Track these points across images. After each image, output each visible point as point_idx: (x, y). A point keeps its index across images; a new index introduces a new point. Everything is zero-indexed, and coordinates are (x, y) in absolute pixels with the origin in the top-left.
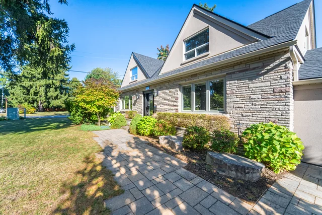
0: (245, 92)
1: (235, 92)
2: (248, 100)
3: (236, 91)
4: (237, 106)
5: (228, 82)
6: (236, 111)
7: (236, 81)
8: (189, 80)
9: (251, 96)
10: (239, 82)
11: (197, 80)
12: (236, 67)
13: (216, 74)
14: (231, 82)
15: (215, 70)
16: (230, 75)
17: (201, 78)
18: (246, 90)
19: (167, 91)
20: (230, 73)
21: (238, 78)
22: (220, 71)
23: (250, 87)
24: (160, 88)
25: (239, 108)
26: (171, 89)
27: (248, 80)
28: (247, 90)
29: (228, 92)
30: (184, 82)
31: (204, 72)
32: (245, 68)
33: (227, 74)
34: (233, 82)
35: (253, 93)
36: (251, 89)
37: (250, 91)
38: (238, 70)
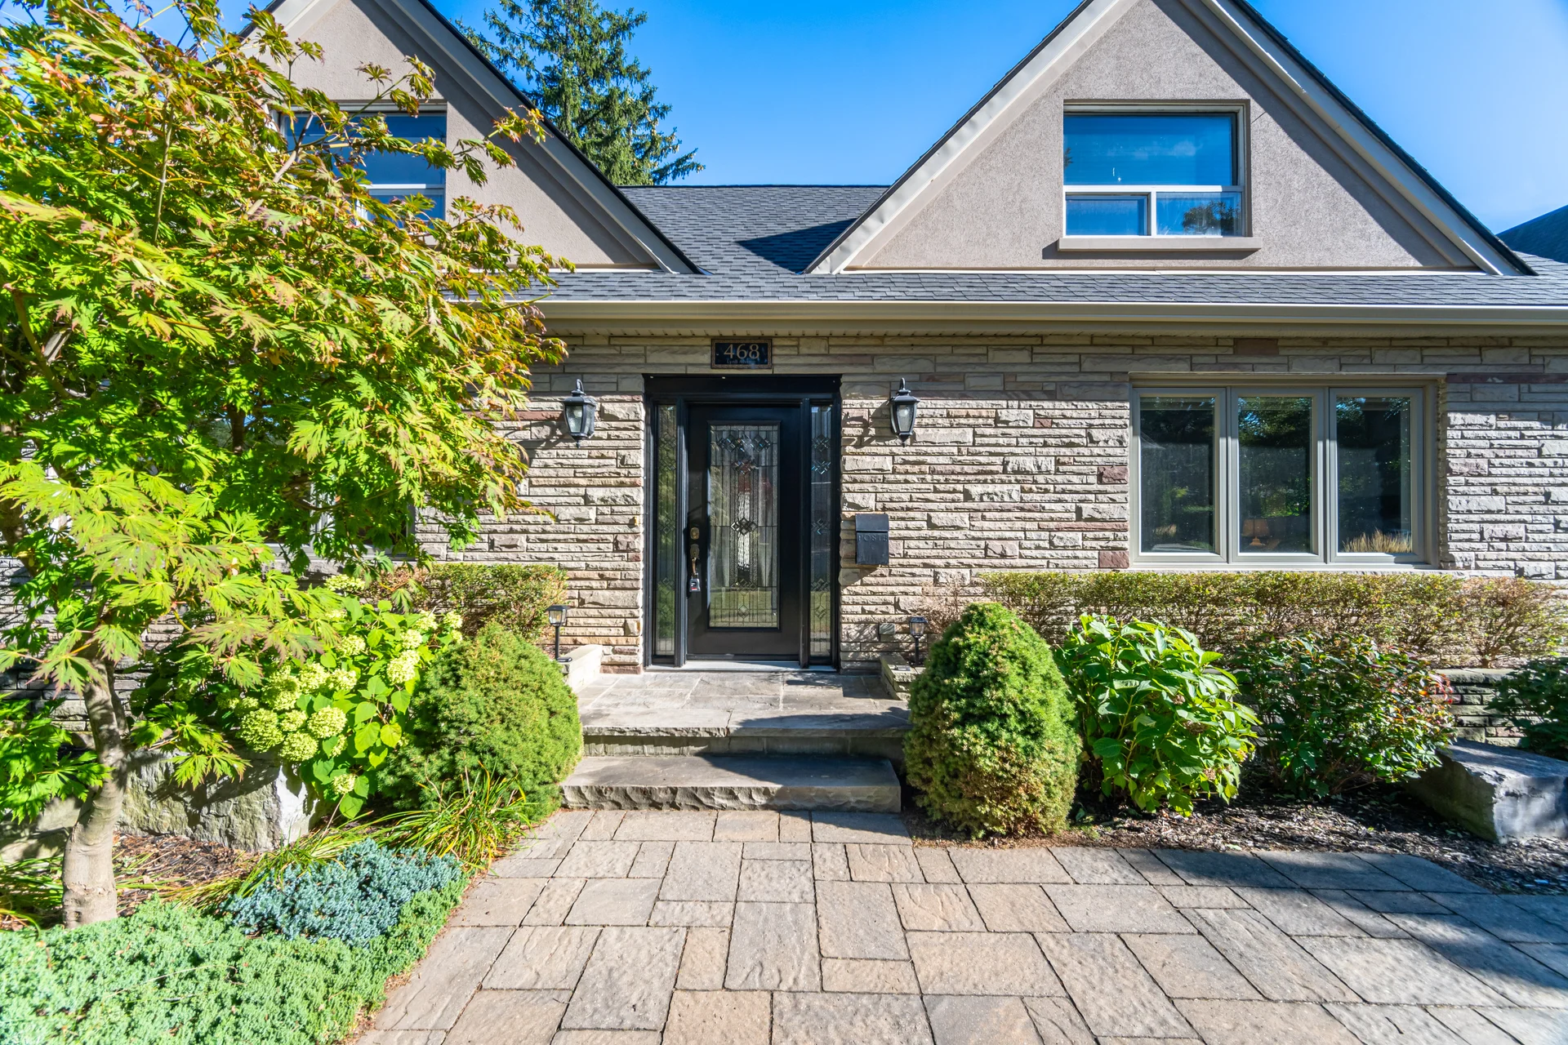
0: (1525, 471)
1: (1483, 463)
2: (1543, 508)
3: (1491, 465)
4: (1499, 530)
5: (1456, 418)
6: (1493, 555)
7: (1492, 419)
8: (1218, 365)
9: (1551, 489)
10: (1502, 424)
11: (1281, 373)
12: (1491, 355)
13: (1395, 366)
14: (1470, 418)
15: (1391, 343)
16: (1465, 387)
17: (1305, 370)
18: (1531, 465)
19: (1016, 412)
20: (1466, 378)
21: (1498, 407)
22: (1413, 354)
23: (1545, 451)
24: (932, 378)
25: (1505, 539)
26: (1052, 396)
27: (1539, 419)
28: (1537, 461)
29: (1455, 464)
30: (1181, 370)
31: (1325, 342)
32: (1528, 370)
33: (1450, 378)
34: (1480, 419)
35: (1560, 480)
36: (1549, 462)
37: (1546, 471)
38: (1500, 370)
